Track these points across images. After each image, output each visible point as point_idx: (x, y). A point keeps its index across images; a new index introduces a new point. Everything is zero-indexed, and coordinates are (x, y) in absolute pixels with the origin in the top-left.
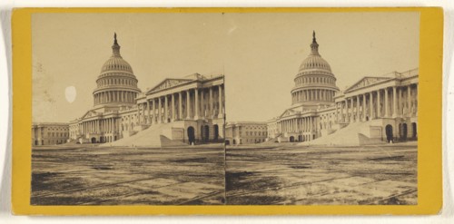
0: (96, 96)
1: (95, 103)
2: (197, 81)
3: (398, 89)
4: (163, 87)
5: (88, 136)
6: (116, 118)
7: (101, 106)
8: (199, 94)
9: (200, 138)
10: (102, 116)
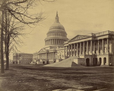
0: (46, 41)
1: (46, 45)
2: (92, 37)
3: (93, 41)
4: (76, 39)
5: (41, 61)
6: (55, 52)
7: (48, 46)
8: (93, 42)
9: (93, 64)
10: (48, 51)
